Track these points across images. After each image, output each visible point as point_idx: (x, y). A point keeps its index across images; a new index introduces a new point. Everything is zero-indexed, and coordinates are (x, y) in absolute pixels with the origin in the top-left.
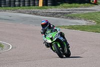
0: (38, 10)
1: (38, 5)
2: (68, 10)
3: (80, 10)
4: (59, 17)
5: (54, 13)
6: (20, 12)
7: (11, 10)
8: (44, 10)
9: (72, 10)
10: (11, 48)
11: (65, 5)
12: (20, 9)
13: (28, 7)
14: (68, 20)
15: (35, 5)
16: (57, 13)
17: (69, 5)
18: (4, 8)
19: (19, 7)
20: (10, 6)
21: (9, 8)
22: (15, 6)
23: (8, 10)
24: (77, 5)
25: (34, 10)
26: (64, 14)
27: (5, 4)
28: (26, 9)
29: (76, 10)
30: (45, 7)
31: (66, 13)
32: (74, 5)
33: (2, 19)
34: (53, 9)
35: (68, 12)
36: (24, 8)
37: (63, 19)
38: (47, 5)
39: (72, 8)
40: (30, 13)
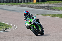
0: (33, 5)
1: (33, 2)
2: (52, 5)
3: (59, 5)
4: (46, 9)
5: (43, 7)
6: (22, 6)
7: (16, 5)
8: (37, 5)
9: (54, 5)
10: (16, 28)
11: (50, 2)
12: (22, 4)
13: (27, 3)
14: (52, 11)
15: (31, 2)
16: (45, 7)
17: (52, 2)
18: (12, 4)
19: (21, 3)
20: (16, 2)
21: (15, 4)
22: (19, 2)
23: (14, 4)
24: (57, 2)
25: (30, 5)
26: (49, 7)
27: (13, 1)
28: (25, 4)
29: (57, 5)
30: (38, 3)
31: (51, 7)
32: (55, 1)
33: (11, 10)
34: (42, 4)
35: (52, 6)
36: (25, 3)
37: (48, 10)
38: (38, 2)
39: (54, 4)
40: (28, 7)
